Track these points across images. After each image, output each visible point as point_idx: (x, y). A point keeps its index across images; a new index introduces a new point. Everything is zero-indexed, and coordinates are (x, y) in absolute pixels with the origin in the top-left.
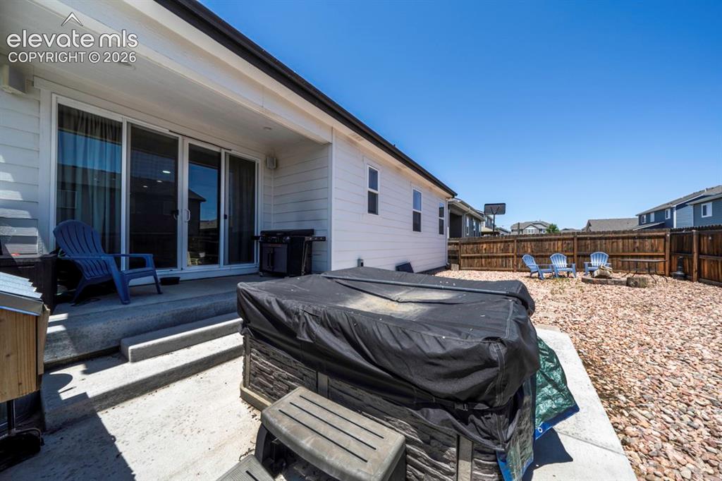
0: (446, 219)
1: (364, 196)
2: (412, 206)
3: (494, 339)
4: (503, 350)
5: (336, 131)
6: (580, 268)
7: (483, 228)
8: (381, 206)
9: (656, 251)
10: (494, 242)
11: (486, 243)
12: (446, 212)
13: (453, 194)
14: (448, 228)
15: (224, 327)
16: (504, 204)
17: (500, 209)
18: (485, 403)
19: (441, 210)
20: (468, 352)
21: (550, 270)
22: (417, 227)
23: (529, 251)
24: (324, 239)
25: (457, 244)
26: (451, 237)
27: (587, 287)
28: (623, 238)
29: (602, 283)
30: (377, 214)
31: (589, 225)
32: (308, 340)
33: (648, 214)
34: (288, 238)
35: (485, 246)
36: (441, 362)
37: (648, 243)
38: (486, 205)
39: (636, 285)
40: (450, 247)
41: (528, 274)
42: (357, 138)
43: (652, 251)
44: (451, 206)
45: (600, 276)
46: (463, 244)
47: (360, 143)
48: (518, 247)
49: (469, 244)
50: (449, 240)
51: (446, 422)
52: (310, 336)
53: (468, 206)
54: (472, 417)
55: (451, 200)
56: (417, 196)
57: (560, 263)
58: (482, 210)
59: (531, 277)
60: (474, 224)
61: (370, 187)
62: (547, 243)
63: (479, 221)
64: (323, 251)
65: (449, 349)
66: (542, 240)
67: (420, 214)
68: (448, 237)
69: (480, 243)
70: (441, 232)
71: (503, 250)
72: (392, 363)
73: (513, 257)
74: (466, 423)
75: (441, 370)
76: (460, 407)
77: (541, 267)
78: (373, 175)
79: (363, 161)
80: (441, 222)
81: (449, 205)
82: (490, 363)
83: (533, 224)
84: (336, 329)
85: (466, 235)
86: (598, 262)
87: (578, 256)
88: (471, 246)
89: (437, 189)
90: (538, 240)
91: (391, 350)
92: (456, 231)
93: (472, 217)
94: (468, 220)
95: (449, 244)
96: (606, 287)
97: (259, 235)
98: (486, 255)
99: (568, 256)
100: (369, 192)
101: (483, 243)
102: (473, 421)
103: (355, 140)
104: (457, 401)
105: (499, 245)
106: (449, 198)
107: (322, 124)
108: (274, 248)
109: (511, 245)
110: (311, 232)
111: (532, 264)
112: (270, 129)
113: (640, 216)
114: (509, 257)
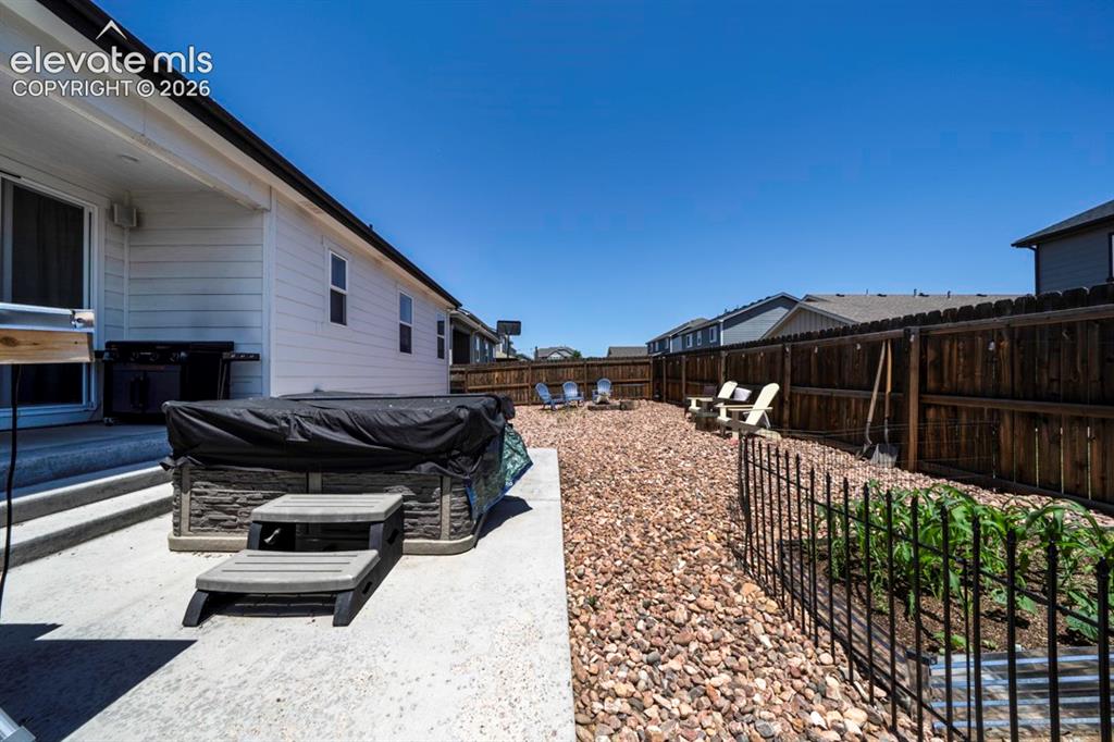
0: (447, 337)
1: (324, 297)
2: (398, 316)
3: (463, 407)
4: (467, 412)
5: (278, 193)
6: (589, 397)
7: (499, 353)
8: (350, 312)
9: (645, 377)
10: (507, 370)
11: (499, 370)
12: (448, 328)
13: (457, 305)
14: (451, 352)
15: (87, 489)
16: (519, 323)
17: (514, 328)
18: (457, 449)
19: (440, 325)
20: (445, 416)
21: (561, 400)
22: (405, 347)
23: (544, 380)
24: (256, 357)
25: (462, 372)
26: (454, 362)
27: (589, 413)
28: (622, 364)
29: (602, 409)
30: (345, 324)
31: (610, 353)
32: (301, 439)
33: (654, 342)
34: (183, 354)
35: (497, 375)
36: (427, 427)
37: (639, 368)
38: (499, 322)
39: (626, 409)
40: (453, 376)
41: (540, 407)
42: (314, 209)
43: (642, 377)
44: (453, 320)
45: (601, 403)
46: (469, 372)
47: (317, 216)
48: (533, 375)
49: (478, 372)
50: (452, 367)
51: (431, 469)
52: (303, 435)
53: (478, 322)
54: (450, 461)
55: (454, 312)
56: (405, 303)
57: (572, 392)
58: (494, 327)
59: (543, 409)
60: (487, 347)
61: (333, 283)
62: (561, 370)
63: (493, 343)
64: (257, 377)
65: (434, 417)
66: (556, 367)
67: (410, 328)
68: (451, 363)
69: (491, 371)
70: (441, 354)
71: (520, 379)
72: (392, 438)
73: (527, 387)
74: (446, 468)
75: (429, 432)
76: (442, 456)
77: (553, 398)
78: (338, 266)
79: (322, 243)
80: (441, 342)
81: (451, 319)
82: (460, 421)
83: (558, 351)
84: (335, 425)
85: (476, 360)
86: (603, 390)
87: (588, 384)
88: (481, 375)
89: (434, 294)
90: (554, 367)
91: (391, 428)
92: (461, 355)
93: (483, 337)
94: (478, 341)
95: (452, 373)
96: (604, 412)
97: (103, 348)
98: (499, 386)
99: (579, 385)
100: (332, 291)
101: (495, 371)
102: (450, 465)
103: (308, 210)
104: (440, 453)
105: (513, 373)
106: (451, 309)
107: (253, 180)
108: (145, 372)
109: (526, 373)
110: (230, 346)
111: (545, 394)
112: (135, 160)
113: (649, 344)
114: (523, 387)
